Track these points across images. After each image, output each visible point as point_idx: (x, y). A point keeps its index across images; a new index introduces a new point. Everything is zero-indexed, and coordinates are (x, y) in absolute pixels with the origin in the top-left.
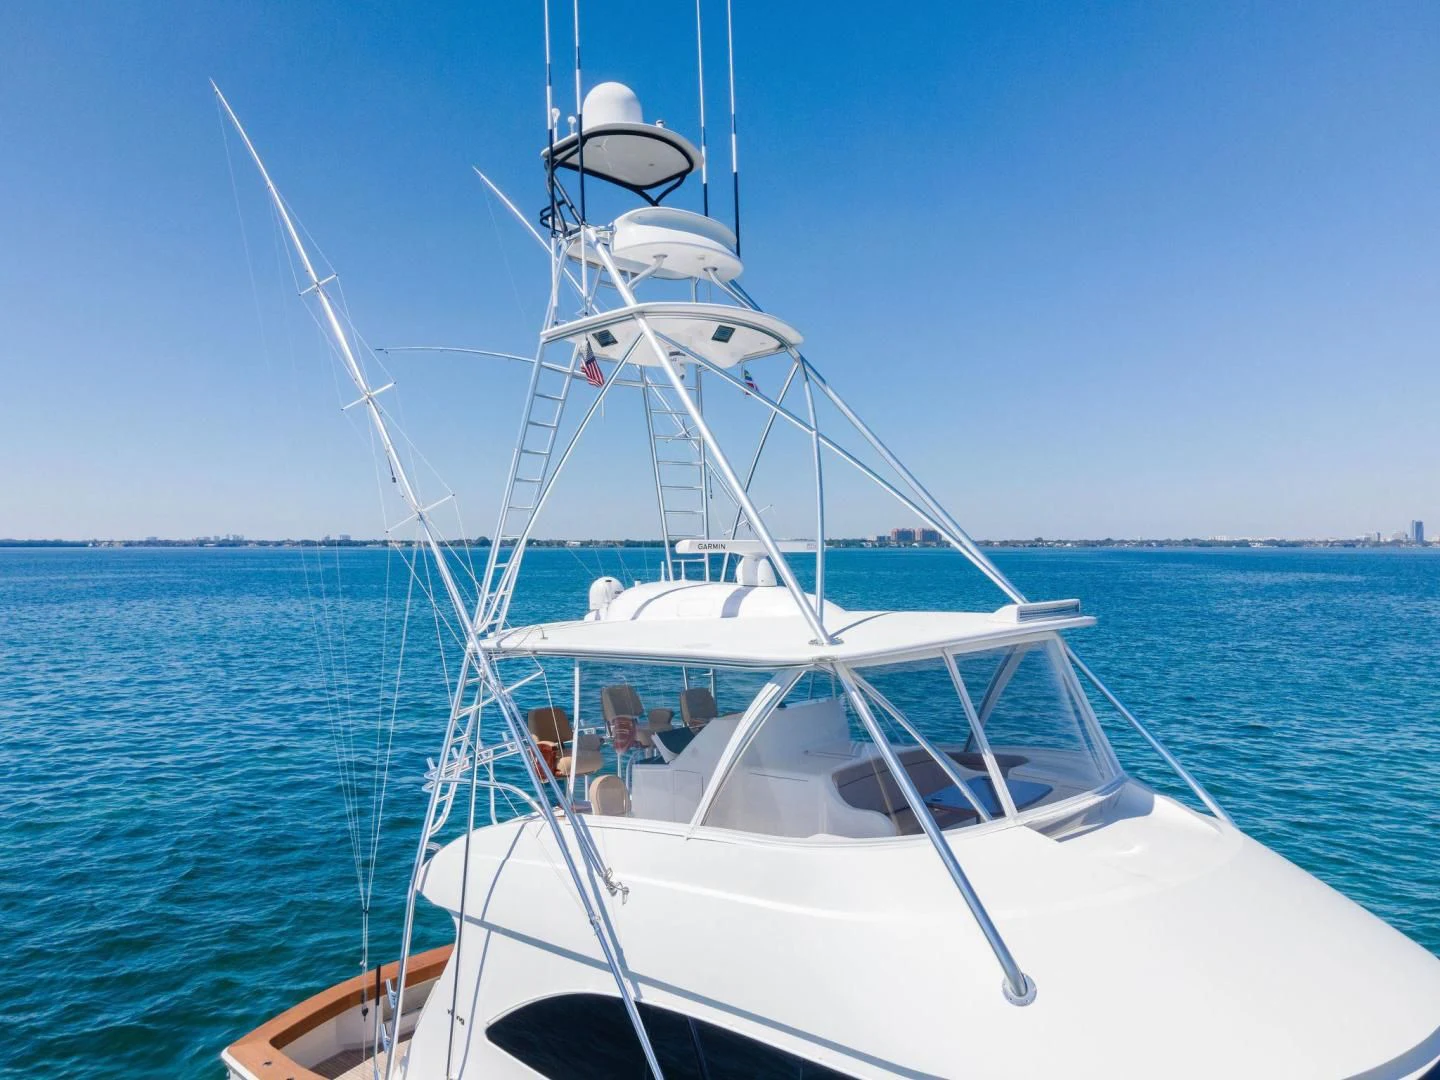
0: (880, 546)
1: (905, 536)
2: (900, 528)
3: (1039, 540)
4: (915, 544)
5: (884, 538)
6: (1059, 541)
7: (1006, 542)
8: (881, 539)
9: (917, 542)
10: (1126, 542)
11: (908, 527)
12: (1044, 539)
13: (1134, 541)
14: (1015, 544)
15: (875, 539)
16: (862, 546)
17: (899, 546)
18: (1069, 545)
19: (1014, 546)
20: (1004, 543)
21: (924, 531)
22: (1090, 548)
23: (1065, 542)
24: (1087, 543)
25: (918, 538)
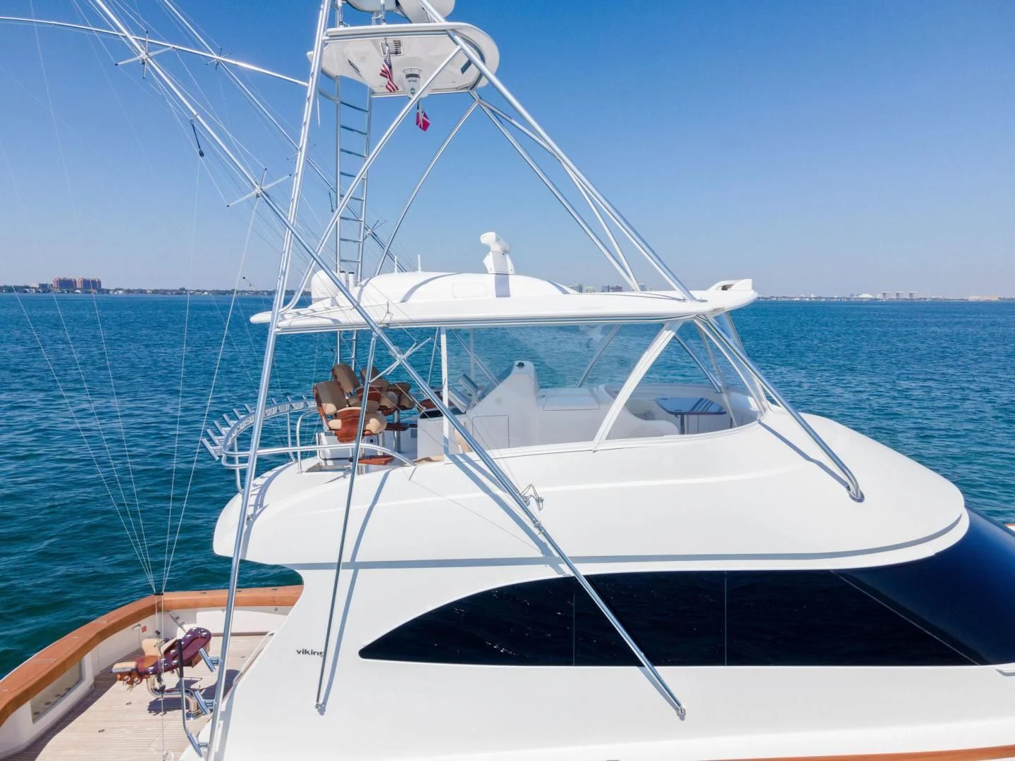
0: (44, 292)
1: (67, 284)
2: (62, 277)
3: (183, 289)
4: (78, 291)
5: (46, 285)
6: (198, 291)
7: (156, 290)
8: (43, 286)
9: (79, 289)
10: (247, 292)
11: (69, 277)
12: (186, 289)
13: (252, 291)
14: (164, 292)
15: (38, 286)
16: (26, 292)
17: (63, 292)
18: (206, 293)
19: (164, 294)
20: (155, 292)
21: (84, 280)
22: (221, 296)
23: (203, 292)
24: (218, 292)
25: (79, 285)
